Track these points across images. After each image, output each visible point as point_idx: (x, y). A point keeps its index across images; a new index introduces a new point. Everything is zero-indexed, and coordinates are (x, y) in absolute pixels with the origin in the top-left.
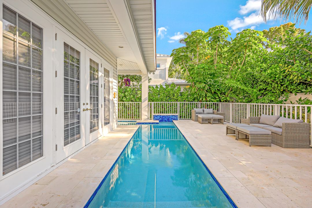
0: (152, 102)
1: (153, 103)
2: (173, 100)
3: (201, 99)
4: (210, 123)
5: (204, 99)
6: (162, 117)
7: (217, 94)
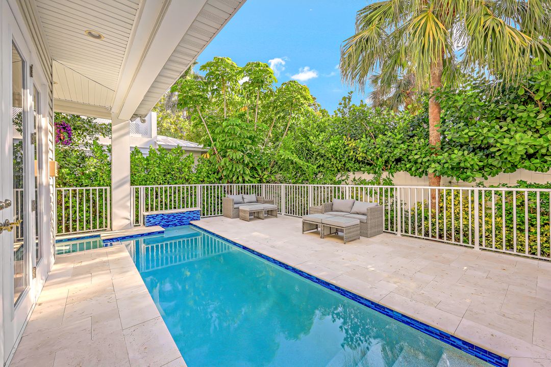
0: (139, 187)
1: (142, 188)
2: (181, 181)
3: (234, 178)
4: (259, 218)
5: (240, 179)
6: (166, 217)
7: (256, 170)
